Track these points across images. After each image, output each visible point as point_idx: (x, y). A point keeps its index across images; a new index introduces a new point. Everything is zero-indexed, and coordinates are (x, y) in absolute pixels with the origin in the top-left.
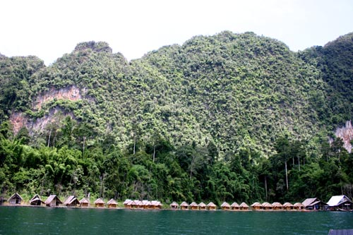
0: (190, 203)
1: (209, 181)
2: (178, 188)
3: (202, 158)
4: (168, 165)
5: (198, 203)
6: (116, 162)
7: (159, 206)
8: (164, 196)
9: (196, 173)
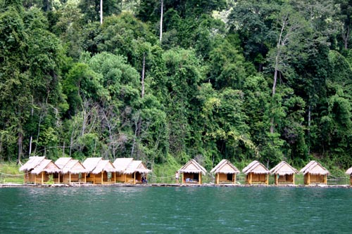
0: (272, 165)
1: (333, 99)
2: (234, 122)
3: (311, 28)
4: (204, 51)
5: (298, 165)
6: (16, 44)
7: (137, 175)
8: (191, 143)
9: (290, 74)
